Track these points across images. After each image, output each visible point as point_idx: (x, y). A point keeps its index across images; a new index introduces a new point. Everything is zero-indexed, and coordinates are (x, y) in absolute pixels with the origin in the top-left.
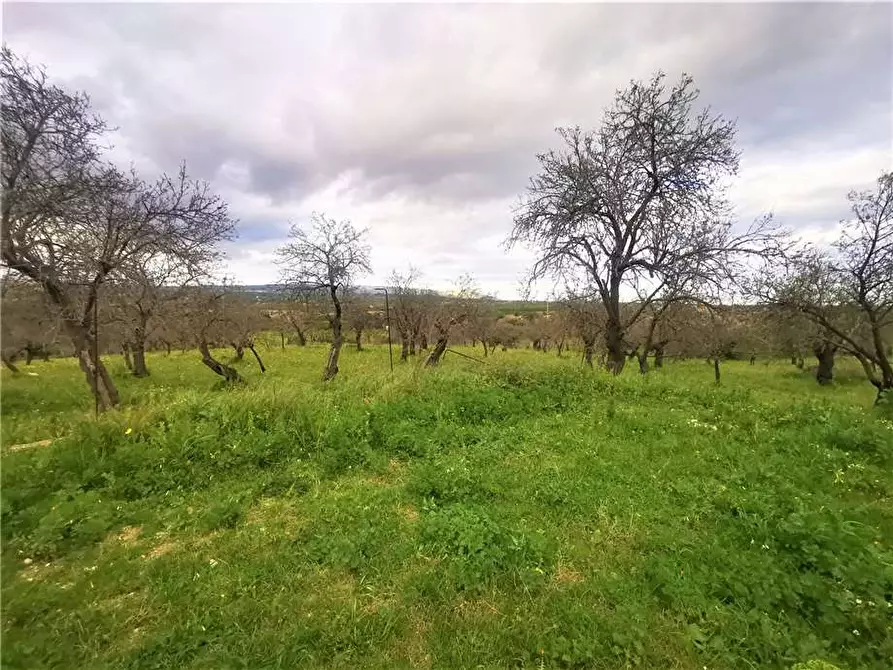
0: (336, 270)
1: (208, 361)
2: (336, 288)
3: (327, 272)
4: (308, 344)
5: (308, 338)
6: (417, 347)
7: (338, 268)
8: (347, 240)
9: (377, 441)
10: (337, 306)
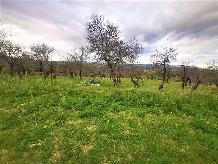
0: (166, 60)
1: (132, 81)
2: (165, 65)
3: (163, 61)
4: (153, 79)
5: (154, 78)
6: (188, 84)
7: (167, 60)
8: (170, 52)
9: (179, 108)
10: (165, 70)
